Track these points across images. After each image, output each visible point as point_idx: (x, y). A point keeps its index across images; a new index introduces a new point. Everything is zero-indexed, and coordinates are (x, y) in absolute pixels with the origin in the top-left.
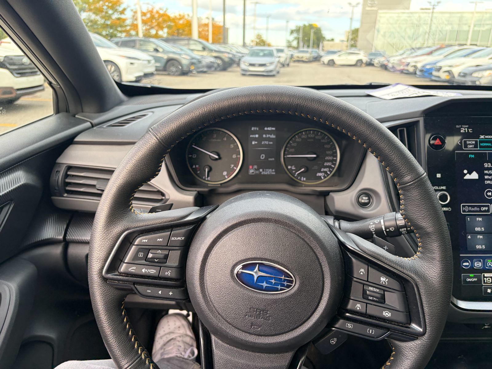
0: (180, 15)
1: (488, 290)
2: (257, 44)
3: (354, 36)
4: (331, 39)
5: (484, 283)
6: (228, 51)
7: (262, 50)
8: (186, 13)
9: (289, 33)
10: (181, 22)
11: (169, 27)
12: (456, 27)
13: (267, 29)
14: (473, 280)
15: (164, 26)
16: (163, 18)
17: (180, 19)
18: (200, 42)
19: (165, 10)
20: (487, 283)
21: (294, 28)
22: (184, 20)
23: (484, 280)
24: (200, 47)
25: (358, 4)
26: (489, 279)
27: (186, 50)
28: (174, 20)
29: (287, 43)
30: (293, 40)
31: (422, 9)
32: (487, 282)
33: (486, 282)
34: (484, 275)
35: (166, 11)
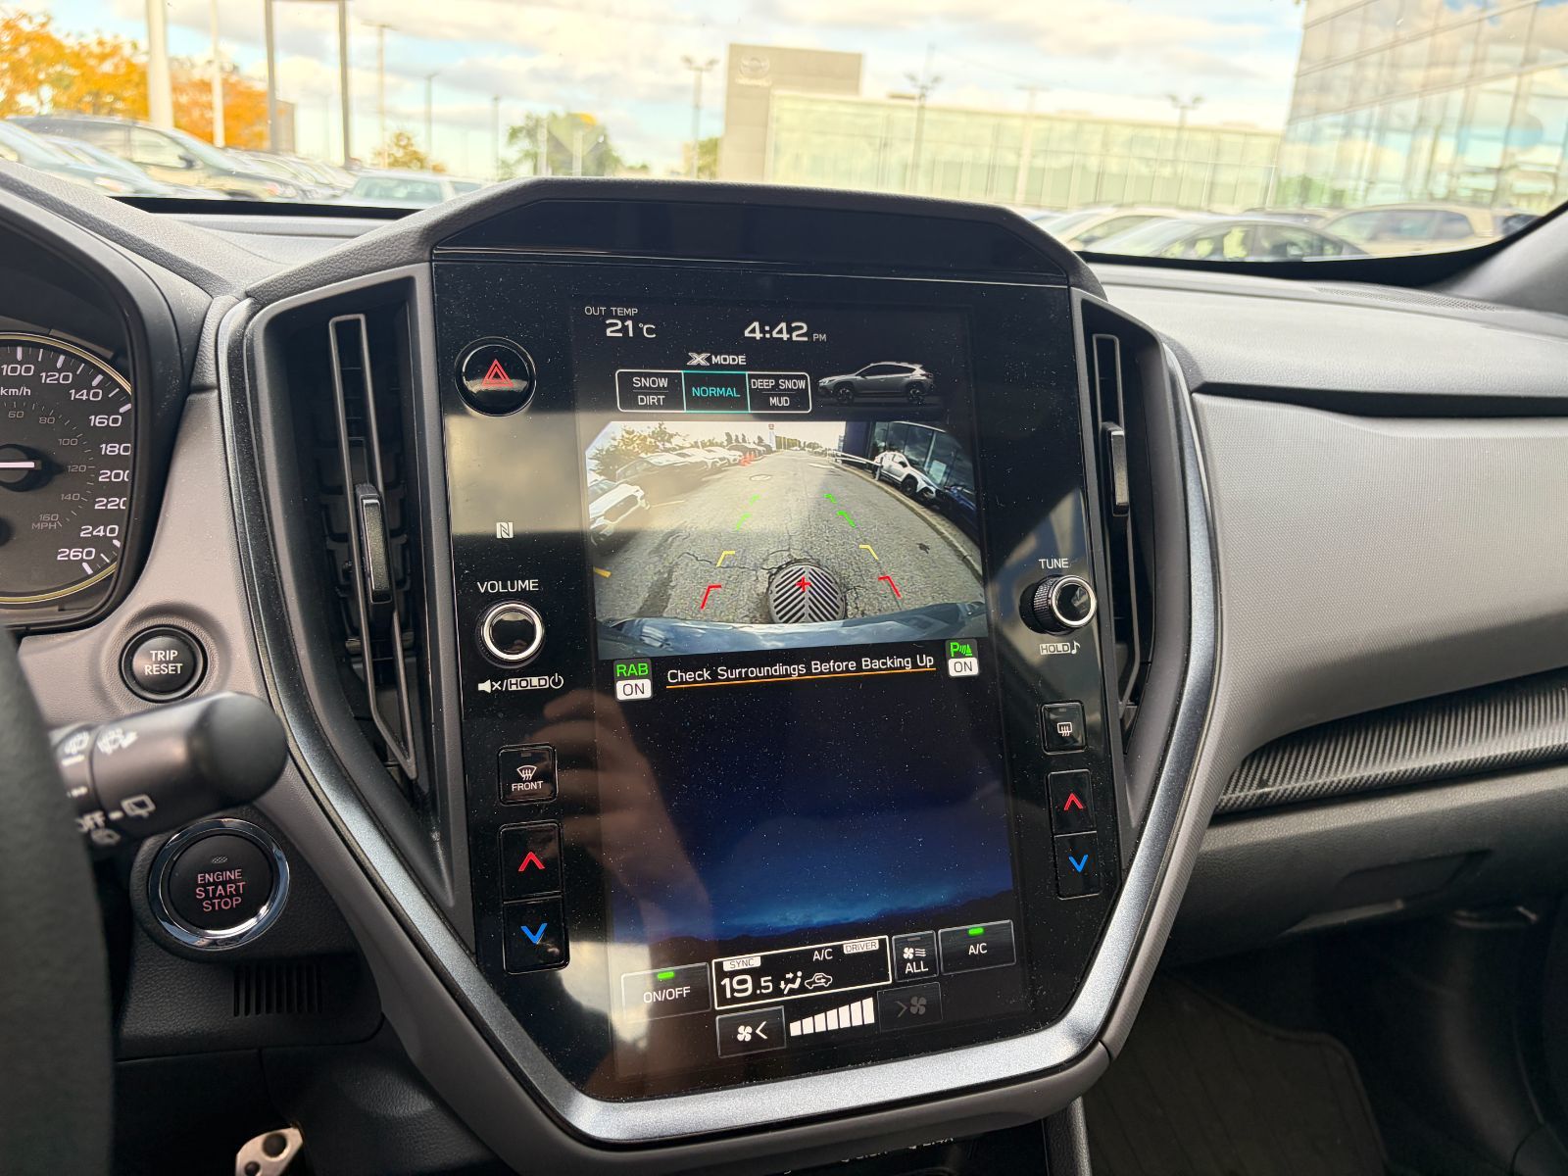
0: (101, 43)
1: (741, 1029)
2: (395, 163)
3: (708, 159)
4: (639, 166)
5: (723, 1001)
6: (285, 177)
7: (403, 182)
8: (125, 39)
9: (503, 138)
10: (107, 67)
11: (57, 81)
12: (986, 154)
13: (429, 119)
14: (671, 994)
15: (42, 76)
16: (33, 50)
17: (103, 57)
18: (174, 141)
19: (41, 19)
20: (734, 1000)
21: (519, 123)
22: (116, 60)
23: (721, 989)
24: (171, 156)
25: (712, 63)
26: (744, 982)
27: (118, 163)
28: (78, 58)
29: (498, 168)
30: (519, 161)
31: (894, 97)
32: (736, 994)
33: (729, 996)
34: (720, 966)
35: (43, 25)
